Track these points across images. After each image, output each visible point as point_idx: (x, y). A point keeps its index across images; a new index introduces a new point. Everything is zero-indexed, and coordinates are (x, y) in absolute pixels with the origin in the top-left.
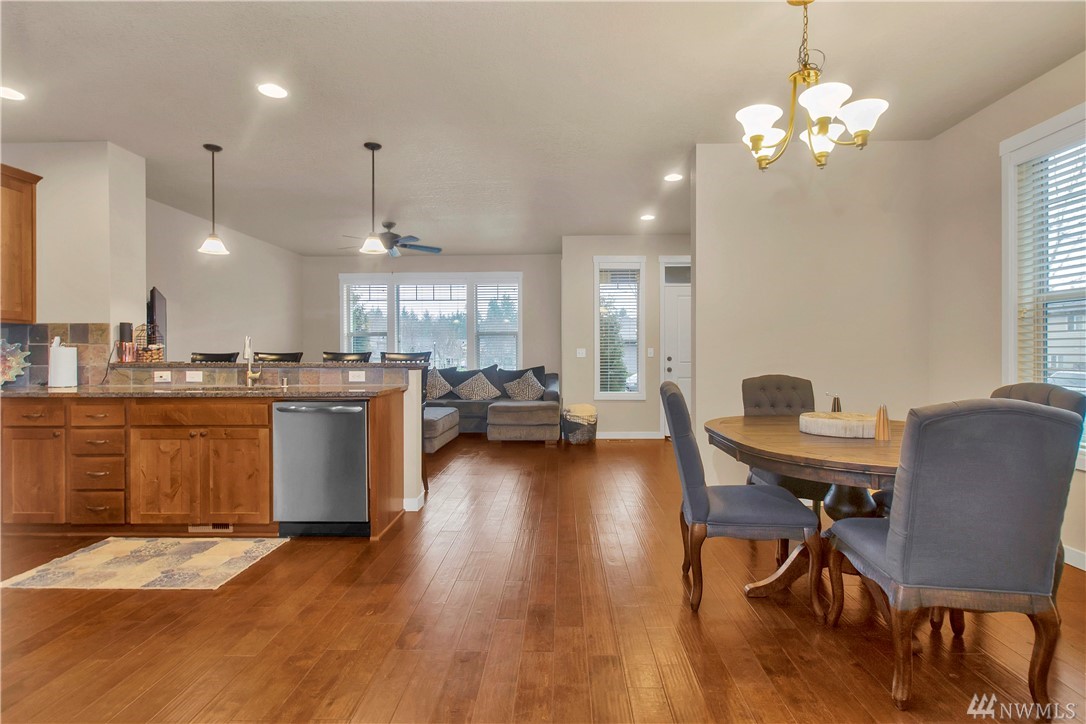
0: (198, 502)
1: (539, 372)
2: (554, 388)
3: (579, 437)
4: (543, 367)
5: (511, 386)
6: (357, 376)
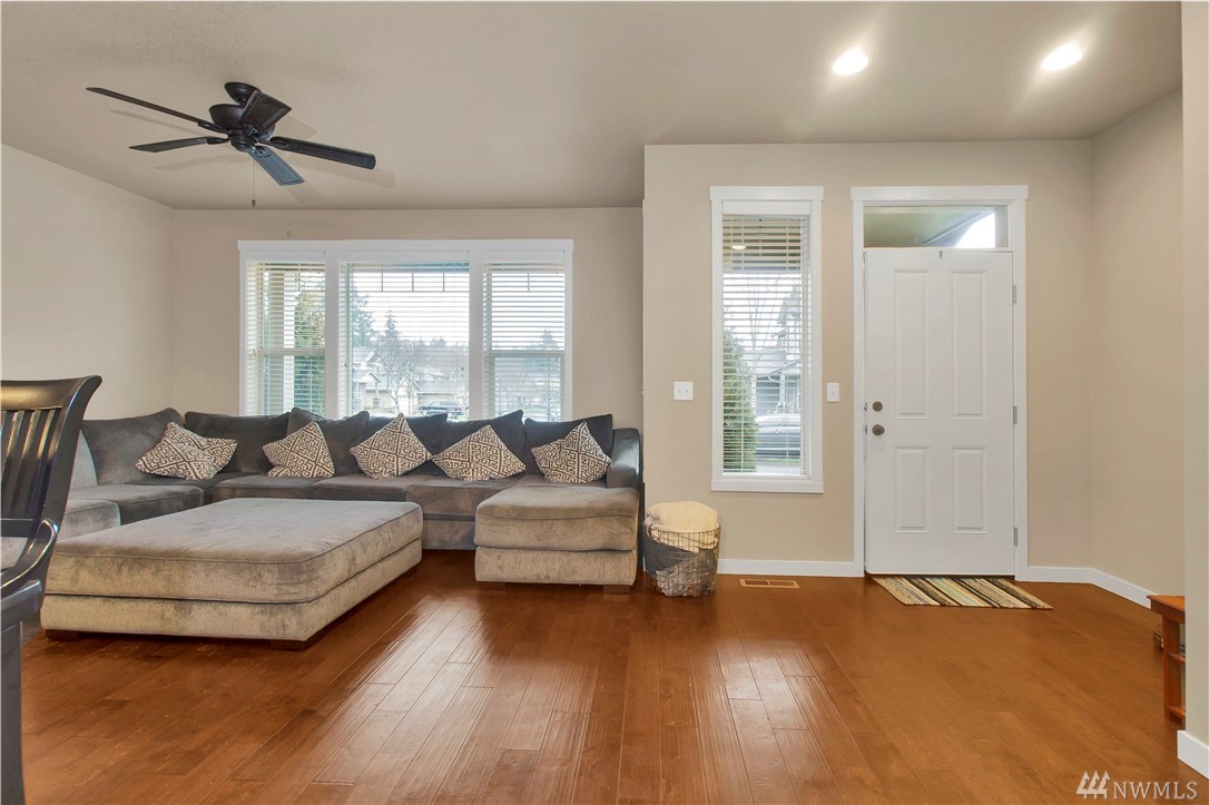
1: (601, 427)
2: (628, 460)
3: (681, 580)
4: (610, 416)
5: (544, 453)
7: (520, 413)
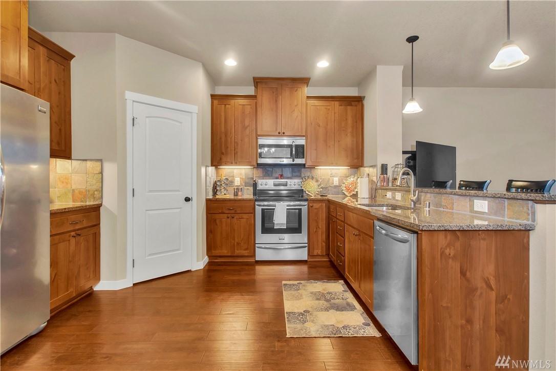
0: (356, 278)
6: (480, 206)
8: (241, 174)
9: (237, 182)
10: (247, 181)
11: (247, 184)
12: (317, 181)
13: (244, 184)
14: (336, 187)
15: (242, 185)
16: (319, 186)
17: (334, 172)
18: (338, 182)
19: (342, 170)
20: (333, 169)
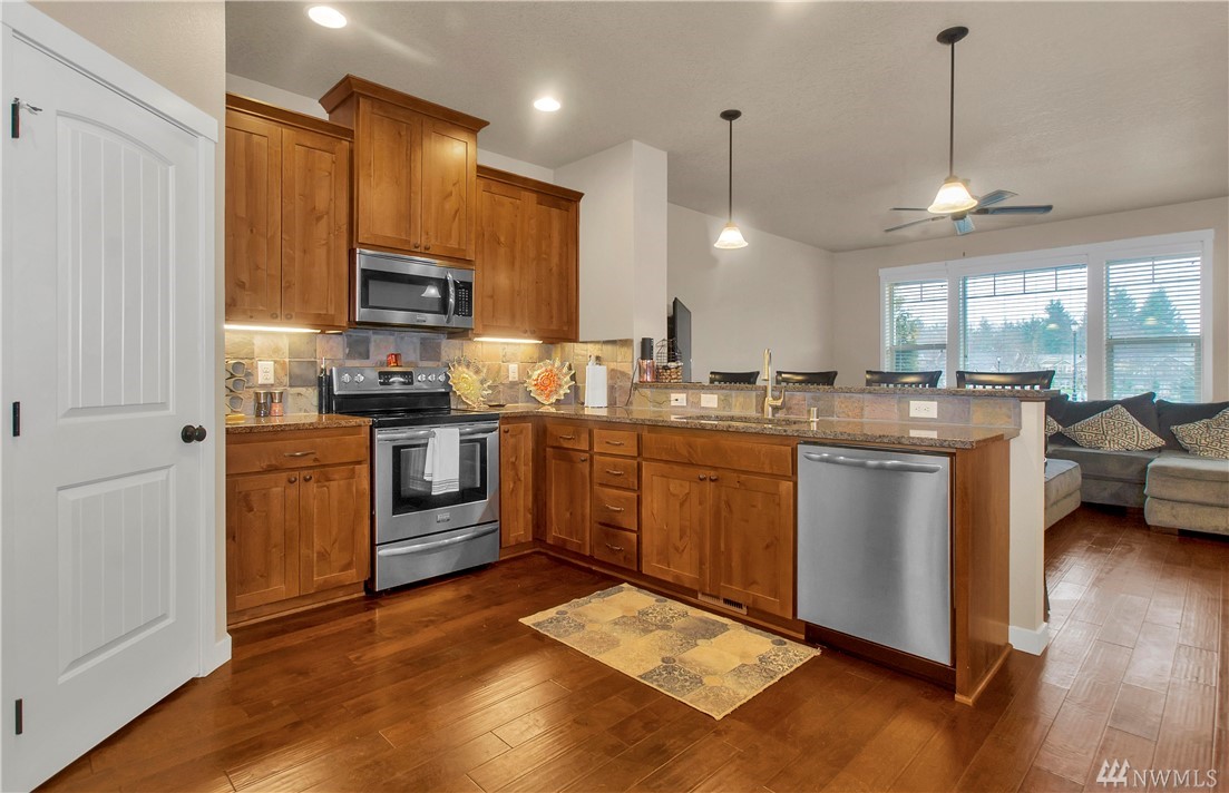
0: (708, 565)
6: (924, 409)
7: (1152, 395)
8: (277, 350)
9: (265, 373)
10: (297, 371)
11: (295, 381)
12: (477, 372)
13: (286, 380)
14: (513, 385)
15: (281, 384)
16: (482, 382)
17: (509, 350)
18: (516, 375)
19: (525, 345)
20: (508, 344)
